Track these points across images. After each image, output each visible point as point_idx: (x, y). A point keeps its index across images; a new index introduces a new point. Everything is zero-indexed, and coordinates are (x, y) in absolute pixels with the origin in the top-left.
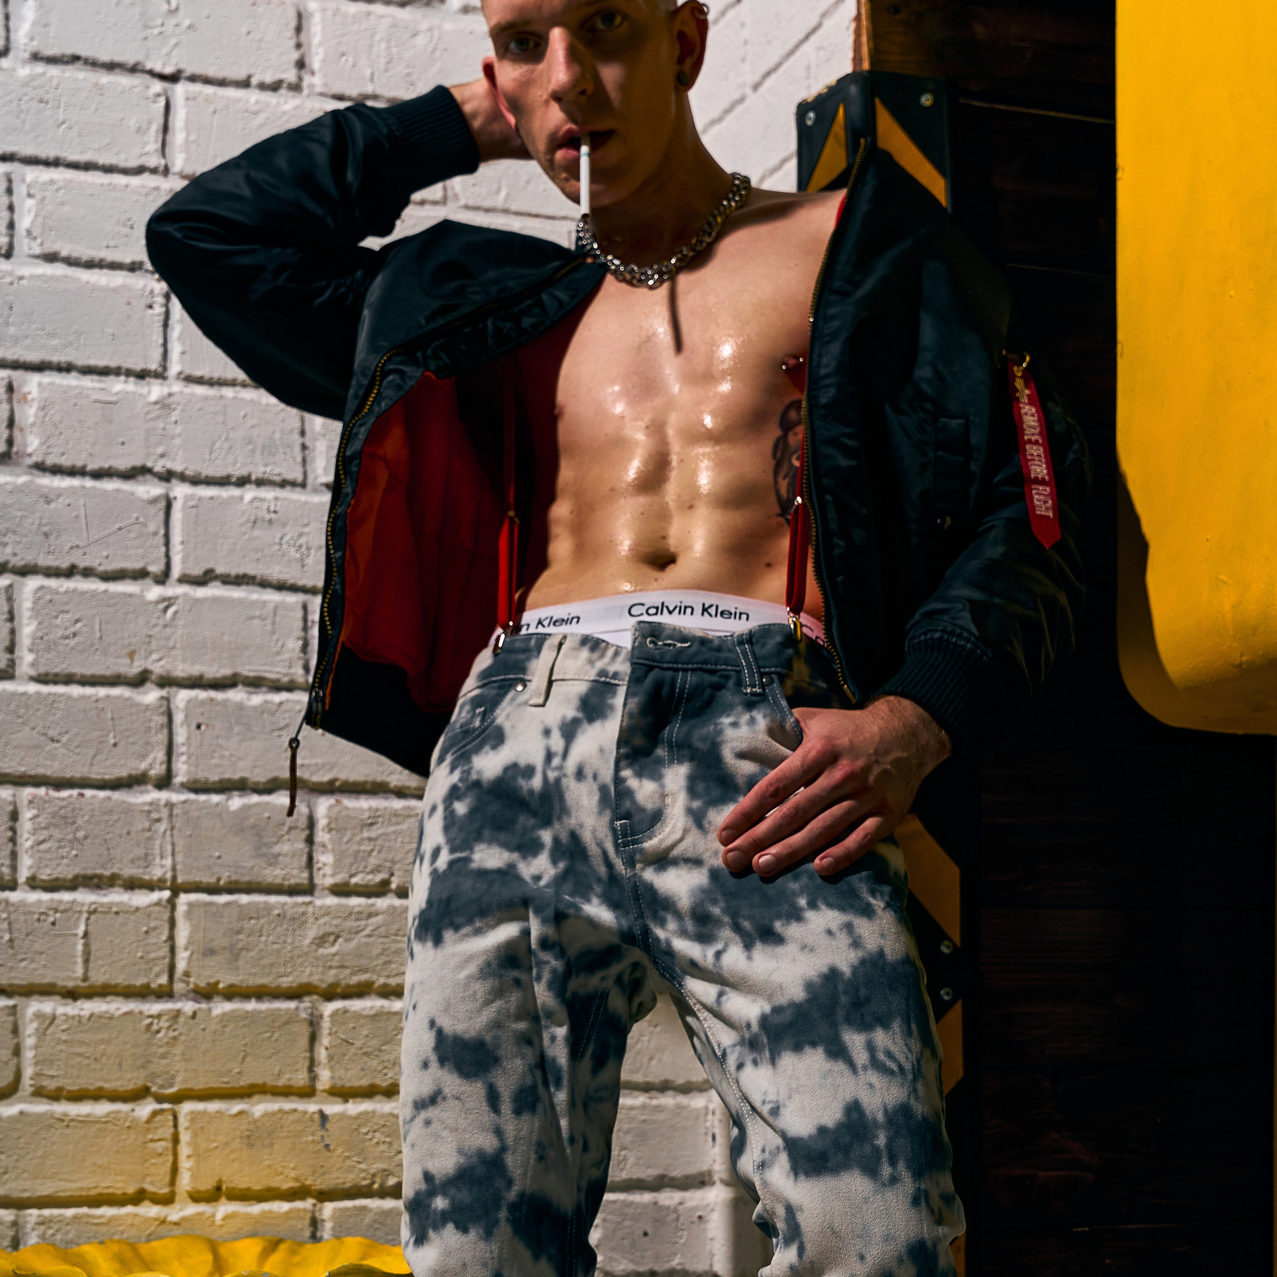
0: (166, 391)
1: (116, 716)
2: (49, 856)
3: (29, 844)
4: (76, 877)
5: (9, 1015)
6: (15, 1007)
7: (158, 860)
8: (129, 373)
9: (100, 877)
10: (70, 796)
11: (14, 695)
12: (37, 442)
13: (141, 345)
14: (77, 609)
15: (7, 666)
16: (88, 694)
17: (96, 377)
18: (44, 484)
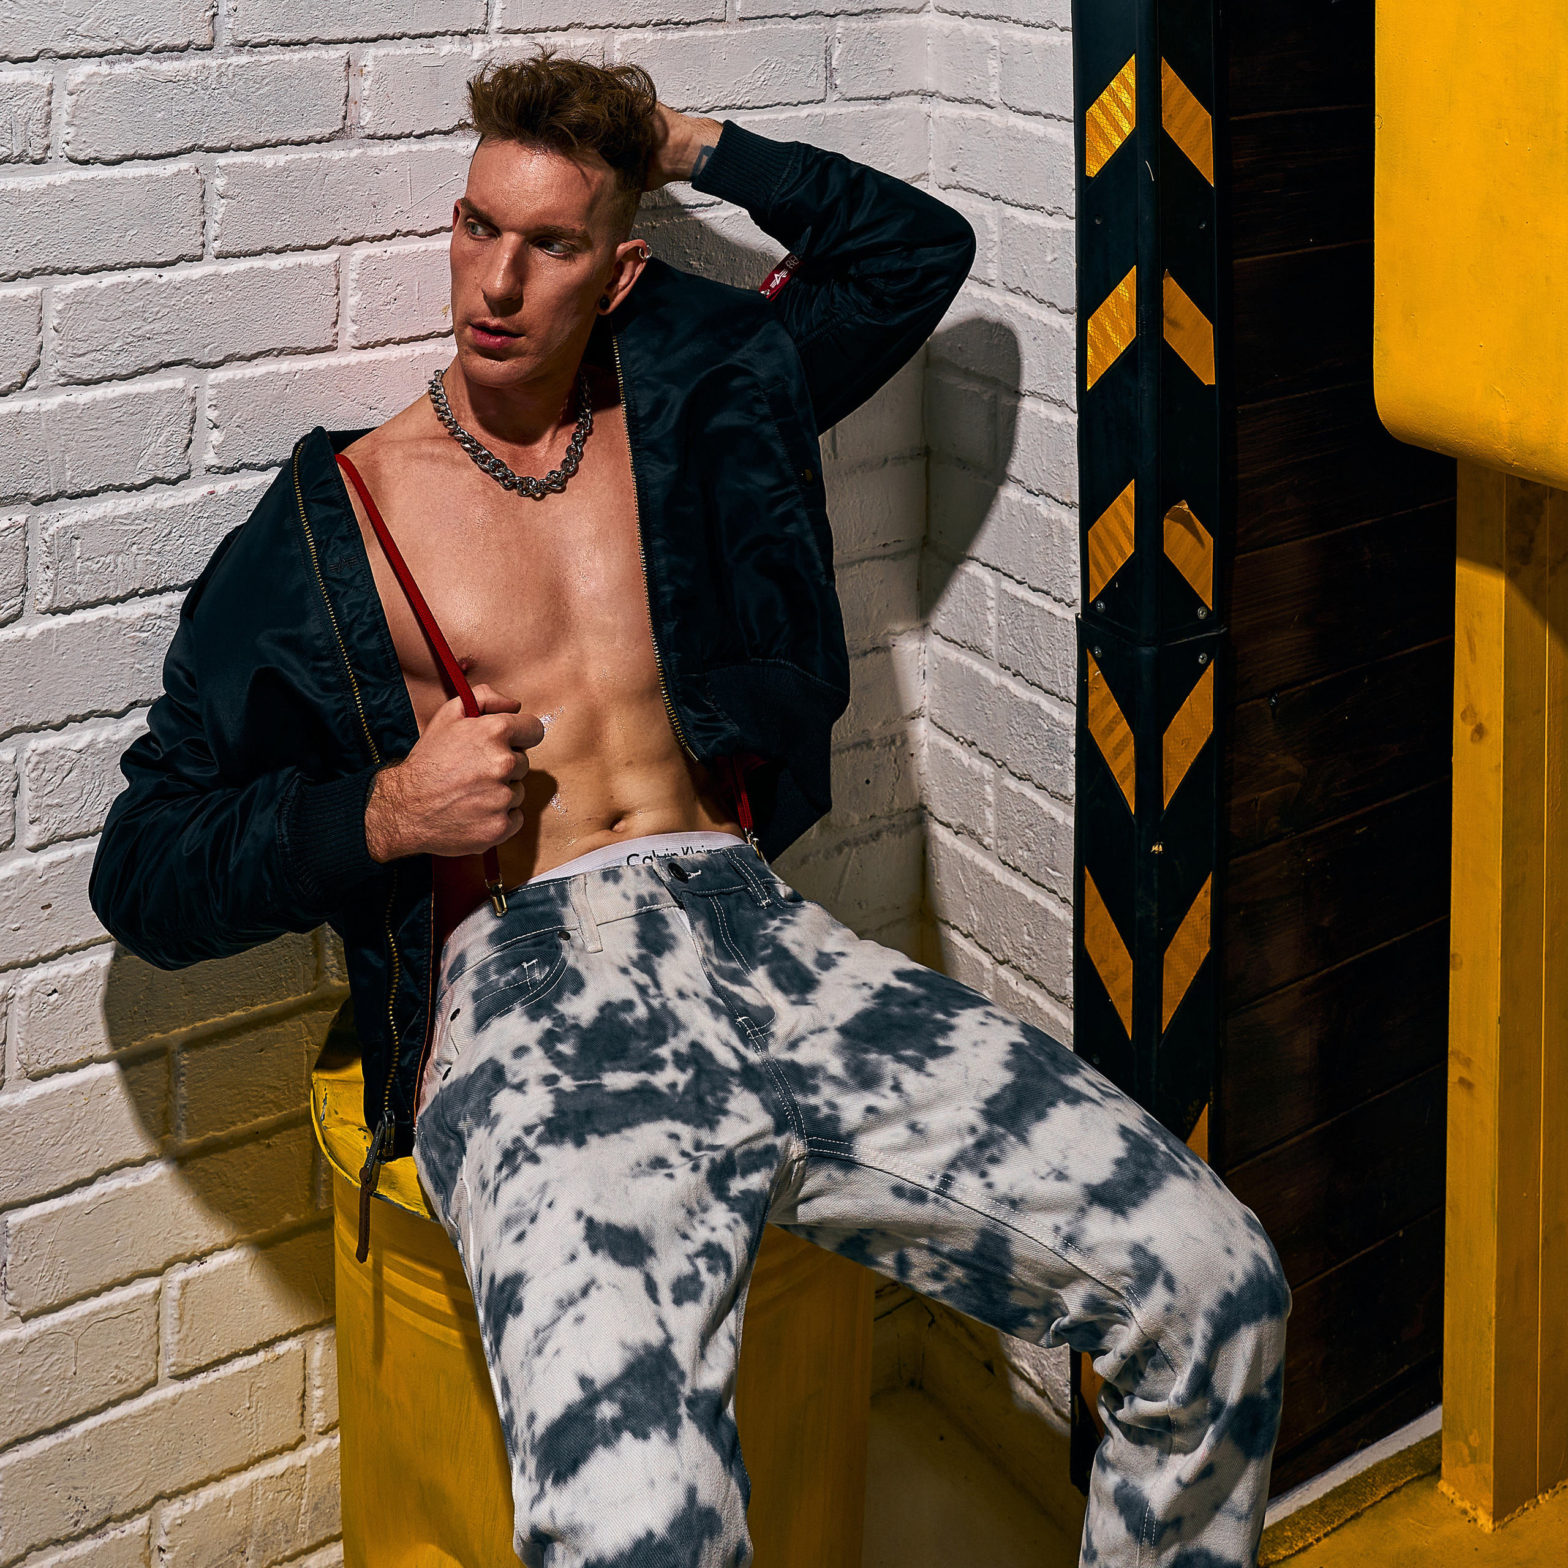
0: (488, 47)
8: (453, 34)
11: (339, 368)
12: (370, 114)
13: (468, 6)
14: (399, 274)
15: (333, 341)
16: (404, 355)
17: (426, 41)
18: (375, 154)
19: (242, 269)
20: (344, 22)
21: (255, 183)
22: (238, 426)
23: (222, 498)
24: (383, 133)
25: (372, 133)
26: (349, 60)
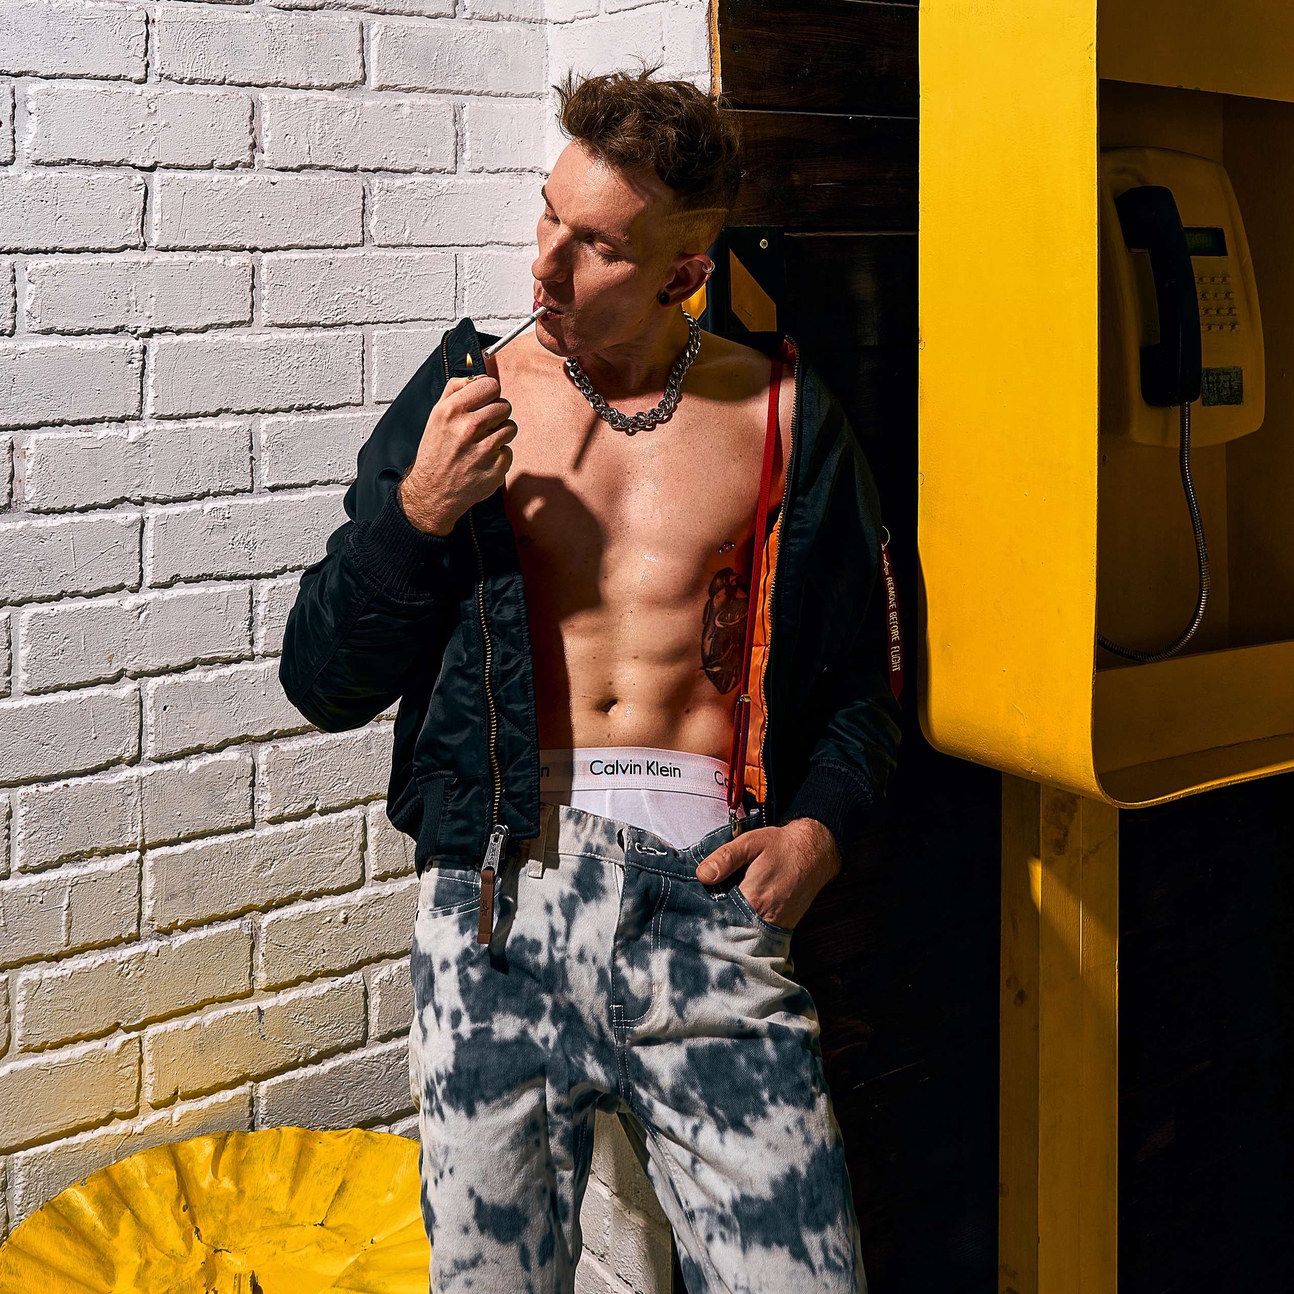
0: (143, 430)
1: (96, 714)
2: (38, 845)
3: (22, 837)
4: (61, 857)
6: (7, 980)
7: (129, 829)
8: (111, 420)
9: (81, 853)
10: (57, 789)
11: (12, 711)
12: (33, 491)
13: (122, 395)
14: (66, 628)
15: (6, 688)
16: (73, 698)
17: (85, 427)
18: (39, 526)
20: (6, 411)
24: (46, 508)
25: (36, 508)
26: (13, 444)
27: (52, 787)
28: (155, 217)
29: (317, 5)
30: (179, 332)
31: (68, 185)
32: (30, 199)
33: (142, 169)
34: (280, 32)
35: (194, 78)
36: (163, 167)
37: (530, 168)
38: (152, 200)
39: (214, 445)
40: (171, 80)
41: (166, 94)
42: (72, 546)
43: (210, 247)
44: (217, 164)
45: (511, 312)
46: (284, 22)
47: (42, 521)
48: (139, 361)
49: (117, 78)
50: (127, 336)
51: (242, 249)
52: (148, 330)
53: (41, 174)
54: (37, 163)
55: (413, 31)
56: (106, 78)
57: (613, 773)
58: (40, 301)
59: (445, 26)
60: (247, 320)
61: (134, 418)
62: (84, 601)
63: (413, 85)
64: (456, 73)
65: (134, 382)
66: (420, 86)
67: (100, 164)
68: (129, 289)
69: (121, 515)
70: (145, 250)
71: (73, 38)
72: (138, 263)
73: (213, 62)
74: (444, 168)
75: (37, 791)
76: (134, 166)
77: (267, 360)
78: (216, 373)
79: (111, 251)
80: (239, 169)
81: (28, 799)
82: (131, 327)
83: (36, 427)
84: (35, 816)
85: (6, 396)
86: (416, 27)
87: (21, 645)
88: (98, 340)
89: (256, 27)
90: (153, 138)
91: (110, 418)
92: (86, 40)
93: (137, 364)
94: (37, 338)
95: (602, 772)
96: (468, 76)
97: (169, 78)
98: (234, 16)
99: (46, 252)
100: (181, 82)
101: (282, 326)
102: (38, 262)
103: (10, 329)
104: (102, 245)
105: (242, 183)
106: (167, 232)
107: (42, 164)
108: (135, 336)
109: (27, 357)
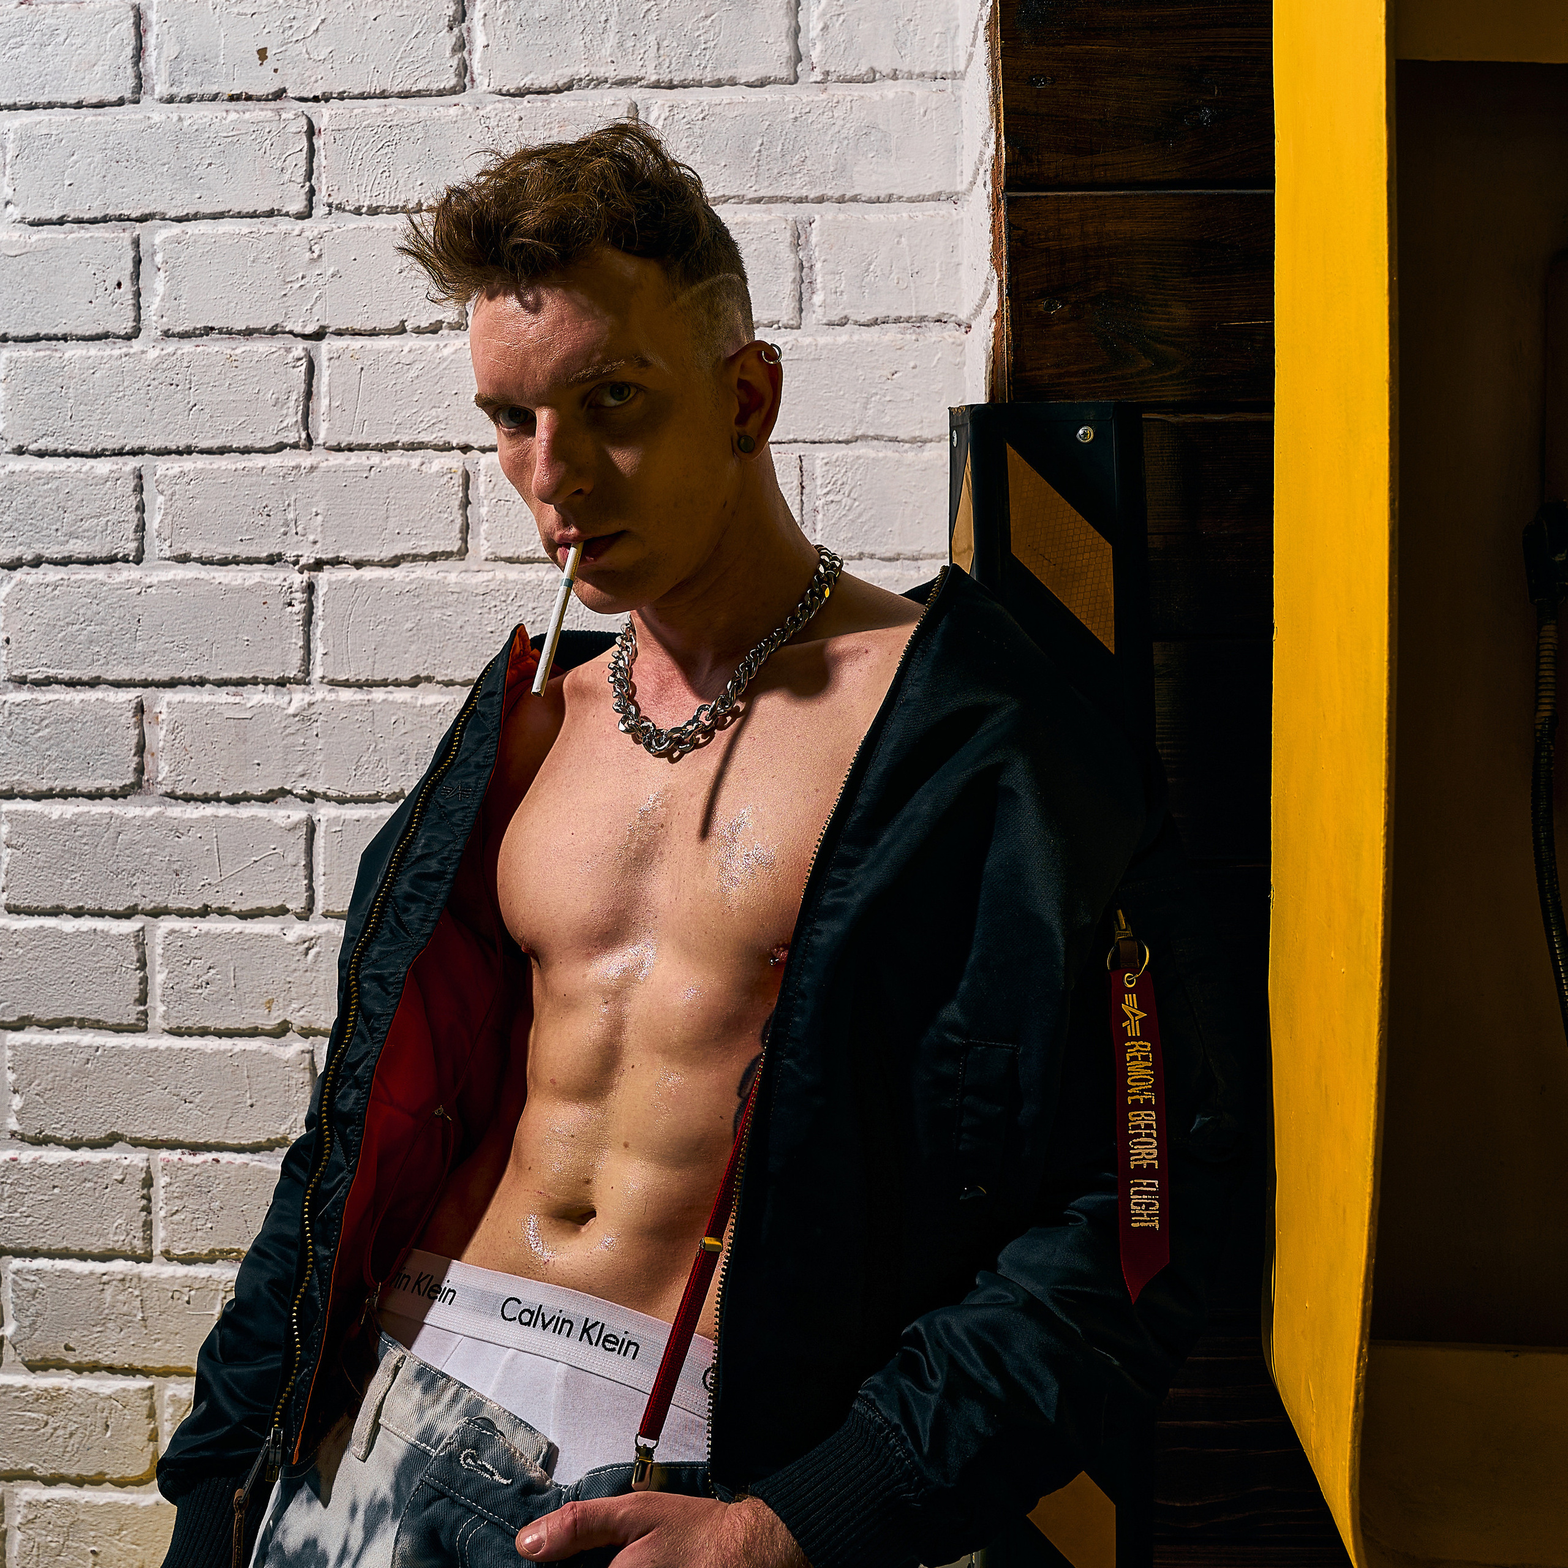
0: (307, 698)
1: (252, 1074)
2: (182, 1228)
3: (162, 1213)
4: (212, 1251)
5: (145, 1399)
6: (151, 1388)
8: (266, 682)
9: (238, 1252)
10: (205, 1162)
11: (144, 1051)
12: (167, 769)
13: (279, 650)
14: (210, 955)
15: (138, 1019)
16: (222, 1048)
17: (232, 689)
18: (174, 815)
19: (32, 926)
20: (130, 661)
21: (40, 835)
22: (37, 1094)
23: (26, 1167)
24: (182, 792)
25: (169, 791)
26: (142, 706)
27: (200, 1158)
28: (322, 403)
29: (560, 84)
30: (358, 565)
31: (204, 362)
32: (156, 383)
33: (305, 337)
34: (500, 129)
35: (374, 205)
36: (332, 333)
37: (934, 314)
38: (319, 380)
39: (408, 727)
40: (344, 210)
41: (335, 231)
42: (215, 846)
43: (400, 444)
44: (409, 326)
45: (900, 549)
46: (507, 114)
47: (179, 809)
48: (301, 603)
49: (271, 214)
50: (288, 567)
51: (447, 448)
52: (312, 561)
53: (171, 349)
54: (167, 334)
55: (718, 109)
56: (254, 215)
57: (528, 1324)
58: (170, 517)
59: (777, 97)
60: (455, 550)
61: (298, 682)
62: (237, 922)
63: (720, 193)
64: (796, 169)
65: (295, 631)
66: (732, 194)
67: (248, 333)
68: (287, 503)
69: (282, 813)
70: (310, 449)
71: (210, 164)
72: (297, 467)
73: (401, 182)
74: (777, 319)
75: (180, 1159)
76: (291, 332)
77: (486, 610)
78: (409, 625)
79: (264, 451)
80: (444, 332)
81: (167, 1168)
82: (290, 555)
83: (172, 684)
84: (178, 1190)
85: (130, 641)
86: (725, 102)
87: (158, 968)
88: (249, 572)
89: (466, 125)
90: (317, 294)
91: (264, 679)
92: (227, 165)
93: (298, 607)
94: (171, 567)
95: (515, 1319)
96: (818, 173)
97: (340, 208)
98: (435, 112)
99: (179, 452)
100: (358, 211)
101: (510, 560)
102: (169, 465)
103: (133, 554)
104: (249, 443)
105: (446, 352)
106: (338, 424)
107: (173, 335)
108: (297, 567)
109: (154, 592)
